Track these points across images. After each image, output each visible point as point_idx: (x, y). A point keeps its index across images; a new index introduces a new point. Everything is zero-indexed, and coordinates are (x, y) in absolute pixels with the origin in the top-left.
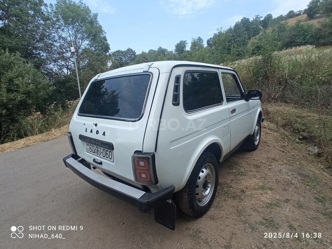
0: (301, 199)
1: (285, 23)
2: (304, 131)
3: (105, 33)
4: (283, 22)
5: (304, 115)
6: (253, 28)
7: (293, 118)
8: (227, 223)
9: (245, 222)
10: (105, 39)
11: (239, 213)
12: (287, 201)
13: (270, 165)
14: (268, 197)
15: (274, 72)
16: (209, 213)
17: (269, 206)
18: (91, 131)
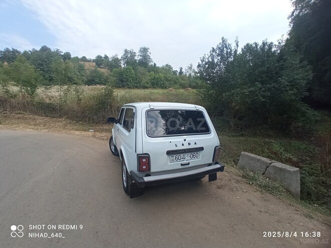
18: (183, 145)
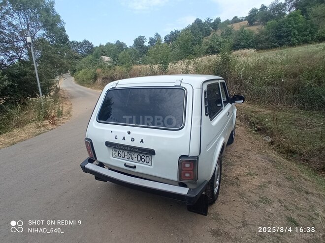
0: (278, 180)
1: (231, 27)
2: (257, 124)
3: (64, 23)
4: (230, 26)
5: (257, 110)
6: (205, 29)
7: (249, 113)
8: (235, 205)
9: (249, 202)
10: (63, 29)
11: (242, 195)
12: (270, 182)
13: (248, 155)
14: (256, 181)
15: (231, 73)
16: (218, 199)
17: (260, 187)
18: (124, 139)
